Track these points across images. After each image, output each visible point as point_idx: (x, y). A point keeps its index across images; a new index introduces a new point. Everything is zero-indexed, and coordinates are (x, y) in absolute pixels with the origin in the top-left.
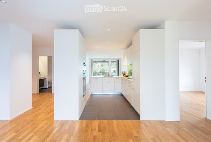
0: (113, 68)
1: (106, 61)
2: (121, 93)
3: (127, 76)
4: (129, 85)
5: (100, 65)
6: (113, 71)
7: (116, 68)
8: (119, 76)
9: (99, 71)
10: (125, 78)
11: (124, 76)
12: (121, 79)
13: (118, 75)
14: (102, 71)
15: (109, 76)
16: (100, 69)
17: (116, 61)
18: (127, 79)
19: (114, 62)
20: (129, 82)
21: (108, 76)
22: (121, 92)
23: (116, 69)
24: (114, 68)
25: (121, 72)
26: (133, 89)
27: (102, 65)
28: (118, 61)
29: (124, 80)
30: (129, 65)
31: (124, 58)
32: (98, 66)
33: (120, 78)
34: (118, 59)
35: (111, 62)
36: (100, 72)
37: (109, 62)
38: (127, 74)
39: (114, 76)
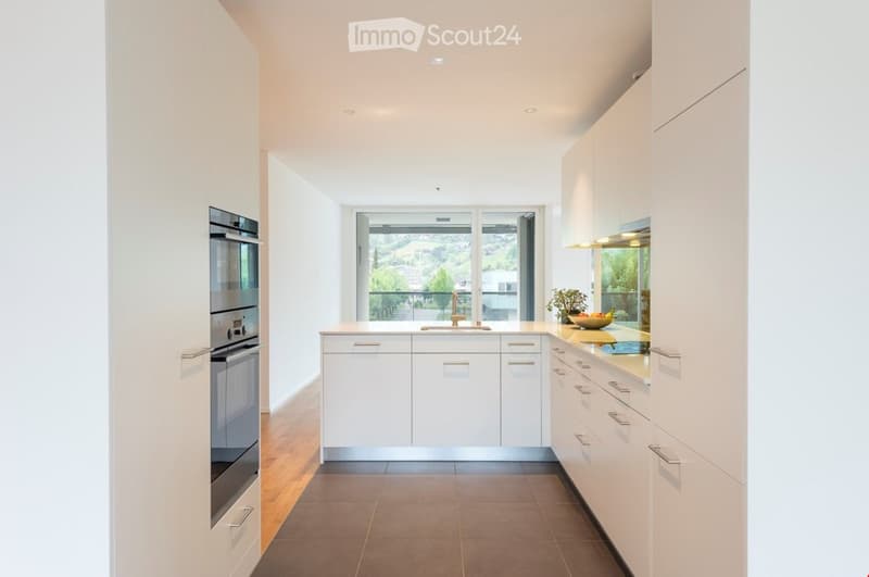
0: (498, 267)
1: (455, 222)
2: (549, 450)
3: (589, 327)
4: (619, 408)
5: (425, 251)
6: (501, 285)
7: (515, 269)
8: (537, 327)
9: (419, 287)
10: (576, 337)
11: (569, 322)
12: (547, 345)
13: (529, 314)
14: (439, 283)
15: (461, 323)
16: (426, 273)
17: (514, 222)
18: (592, 350)
19: (506, 229)
20: (613, 384)
21: (455, 321)
22: (547, 444)
23: (514, 277)
24: (507, 269)
25: (550, 296)
26: (655, 450)
27: (438, 255)
28: (529, 224)
29: (570, 358)
30: (605, 240)
31: (567, 202)
32: (417, 257)
33: (536, 341)
34: (527, 211)
35: (486, 230)
36: (426, 294)
37: (468, 230)
38: (592, 308)
39: (497, 326)
